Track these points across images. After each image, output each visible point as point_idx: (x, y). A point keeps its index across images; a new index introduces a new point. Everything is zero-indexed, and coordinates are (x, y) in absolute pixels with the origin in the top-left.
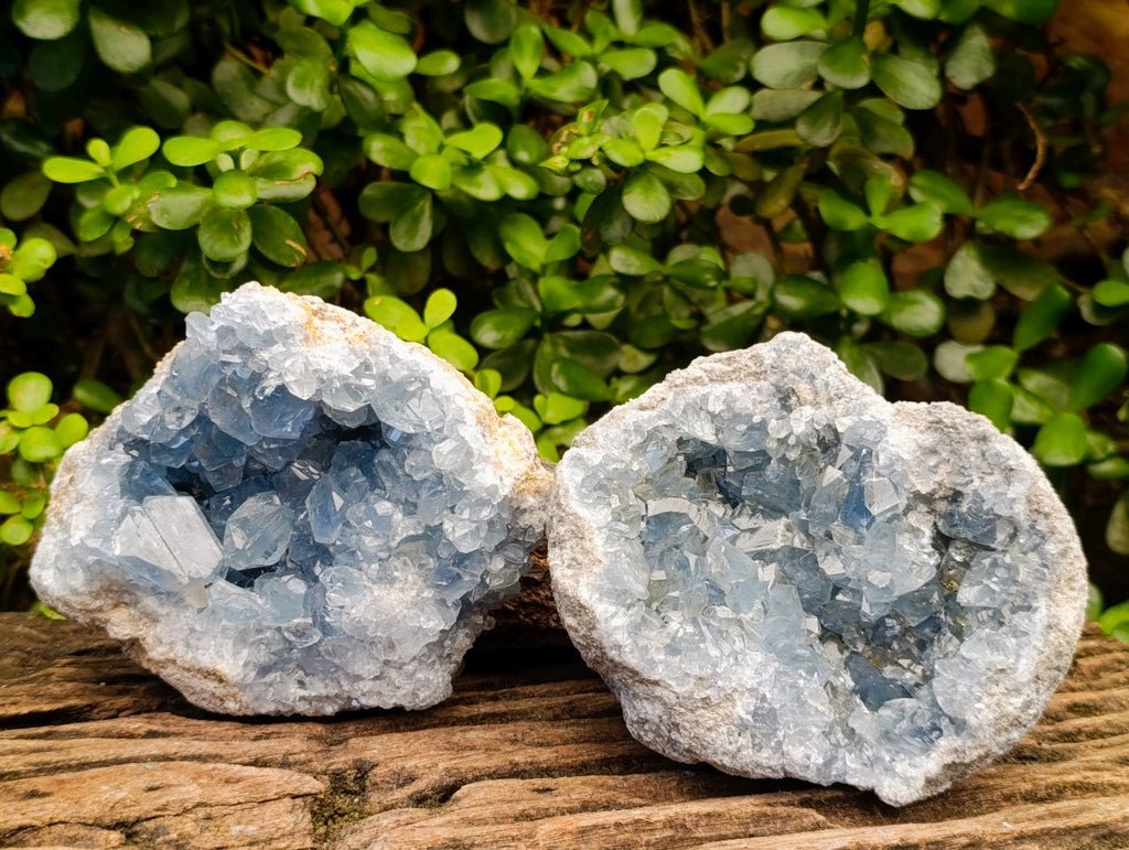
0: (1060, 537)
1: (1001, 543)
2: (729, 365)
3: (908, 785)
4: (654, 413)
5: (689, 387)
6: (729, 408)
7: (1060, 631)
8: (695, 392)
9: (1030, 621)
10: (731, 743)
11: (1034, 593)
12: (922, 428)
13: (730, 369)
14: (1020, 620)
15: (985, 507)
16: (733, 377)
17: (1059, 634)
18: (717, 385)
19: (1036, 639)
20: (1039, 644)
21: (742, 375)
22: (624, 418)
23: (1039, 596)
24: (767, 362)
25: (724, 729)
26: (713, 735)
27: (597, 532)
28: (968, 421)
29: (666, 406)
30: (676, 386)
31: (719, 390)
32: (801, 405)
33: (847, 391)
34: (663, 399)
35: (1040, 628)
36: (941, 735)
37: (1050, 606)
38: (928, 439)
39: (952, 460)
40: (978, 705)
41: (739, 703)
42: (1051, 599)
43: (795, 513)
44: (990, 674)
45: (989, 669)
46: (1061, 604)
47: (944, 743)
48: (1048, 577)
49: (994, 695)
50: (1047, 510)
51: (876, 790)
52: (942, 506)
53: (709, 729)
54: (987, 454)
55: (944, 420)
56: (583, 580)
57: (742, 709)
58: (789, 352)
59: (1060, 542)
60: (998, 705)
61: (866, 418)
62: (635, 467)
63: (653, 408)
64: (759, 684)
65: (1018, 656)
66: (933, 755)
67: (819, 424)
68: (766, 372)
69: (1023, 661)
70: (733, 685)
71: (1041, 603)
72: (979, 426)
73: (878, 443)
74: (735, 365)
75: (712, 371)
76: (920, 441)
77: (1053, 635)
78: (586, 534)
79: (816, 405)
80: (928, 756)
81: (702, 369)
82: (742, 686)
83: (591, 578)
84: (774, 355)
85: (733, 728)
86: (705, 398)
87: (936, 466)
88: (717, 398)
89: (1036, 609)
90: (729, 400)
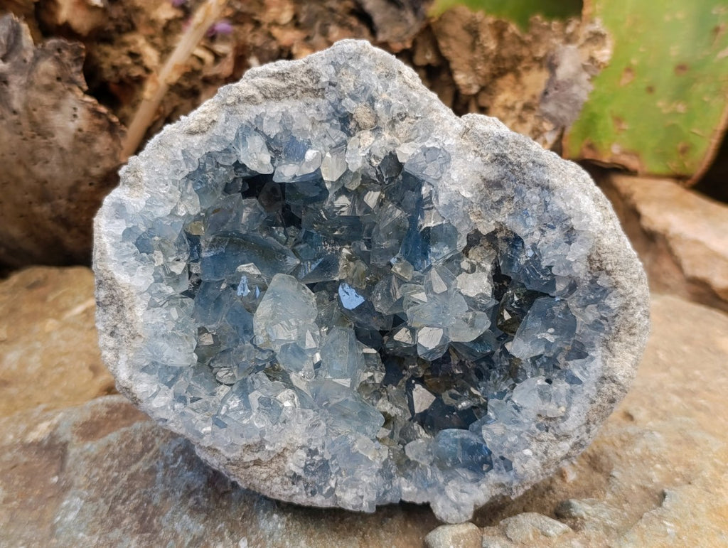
0: (622, 292)
1: (561, 294)
2: (284, 80)
3: (459, 510)
4: (205, 137)
5: (242, 107)
6: (286, 131)
7: (614, 382)
8: (248, 113)
9: (585, 369)
10: (285, 490)
11: (591, 343)
12: (487, 158)
13: (283, 85)
14: (575, 367)
15: (544, 264)
16: (289, 93)
17: (613, 385)
18: (272, 103)
19: (590, 389)
20: (593, 395)
21: (299, 93)
22: (171, 146)
23: (597, 345)
24: (324, 80)
25: (278, 480)
26: (268, 483)
27: (139, 298)
28: (534, 162)
29: (216, 130)
30: (227, 105)
31: (275, 109)
32: (360, 129)
33: (412, 109)
34: (214, 121)
35: (594, 378)
36: (491, 467)
37: (607, 357)
38: (493, 173)
39: (516, 199)
40: (527, 452)
41: (290, 460)
42: (608, 348)
43: (356, 242)
44: (541, 420)
45: (539, 415)
46: (616, 354)
47: (492, 476)
48: (607, 329)
49: (542, 441)
50: (609, 267)
51: (431, 505)
52: (503, 247)
53: (265, 480)
54: (549, 207)
55: (510, 157)
56: (123, 357)
57: (294, 463)
58: (348, 67)
59: (622, 296)
60: (545, 453)
61: (429, 144)
62: (182, 212)
63: (204, 132)
64: (310, 441)
65: (570, 404)
66: (483, 486)
67: (376, 158)
68: (323, 89)
69: (574, 409)
70: (284, 445)
71: (598, 353)
72: (544, 172)
73: (438, 180)
74: (290, 82)
75: (266, 87)
76: (484, 175)
77: (606, 385)
78: (126, 301)
79: (376, 129)
80: (479, 486)
81: (254, 85)
82: (291, 445)
83: (131, 355)
84: (332, 70)
85: (287, 479)
86: (259, 118)
87: (500, 202)
88: (272, 119)
89: (592, 359)
90: (285, 120)
